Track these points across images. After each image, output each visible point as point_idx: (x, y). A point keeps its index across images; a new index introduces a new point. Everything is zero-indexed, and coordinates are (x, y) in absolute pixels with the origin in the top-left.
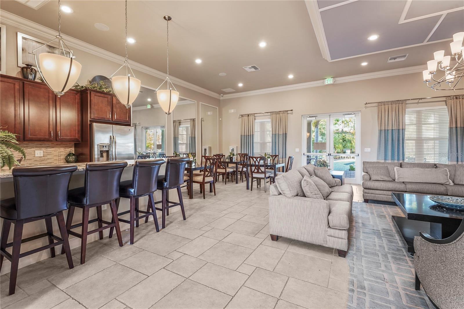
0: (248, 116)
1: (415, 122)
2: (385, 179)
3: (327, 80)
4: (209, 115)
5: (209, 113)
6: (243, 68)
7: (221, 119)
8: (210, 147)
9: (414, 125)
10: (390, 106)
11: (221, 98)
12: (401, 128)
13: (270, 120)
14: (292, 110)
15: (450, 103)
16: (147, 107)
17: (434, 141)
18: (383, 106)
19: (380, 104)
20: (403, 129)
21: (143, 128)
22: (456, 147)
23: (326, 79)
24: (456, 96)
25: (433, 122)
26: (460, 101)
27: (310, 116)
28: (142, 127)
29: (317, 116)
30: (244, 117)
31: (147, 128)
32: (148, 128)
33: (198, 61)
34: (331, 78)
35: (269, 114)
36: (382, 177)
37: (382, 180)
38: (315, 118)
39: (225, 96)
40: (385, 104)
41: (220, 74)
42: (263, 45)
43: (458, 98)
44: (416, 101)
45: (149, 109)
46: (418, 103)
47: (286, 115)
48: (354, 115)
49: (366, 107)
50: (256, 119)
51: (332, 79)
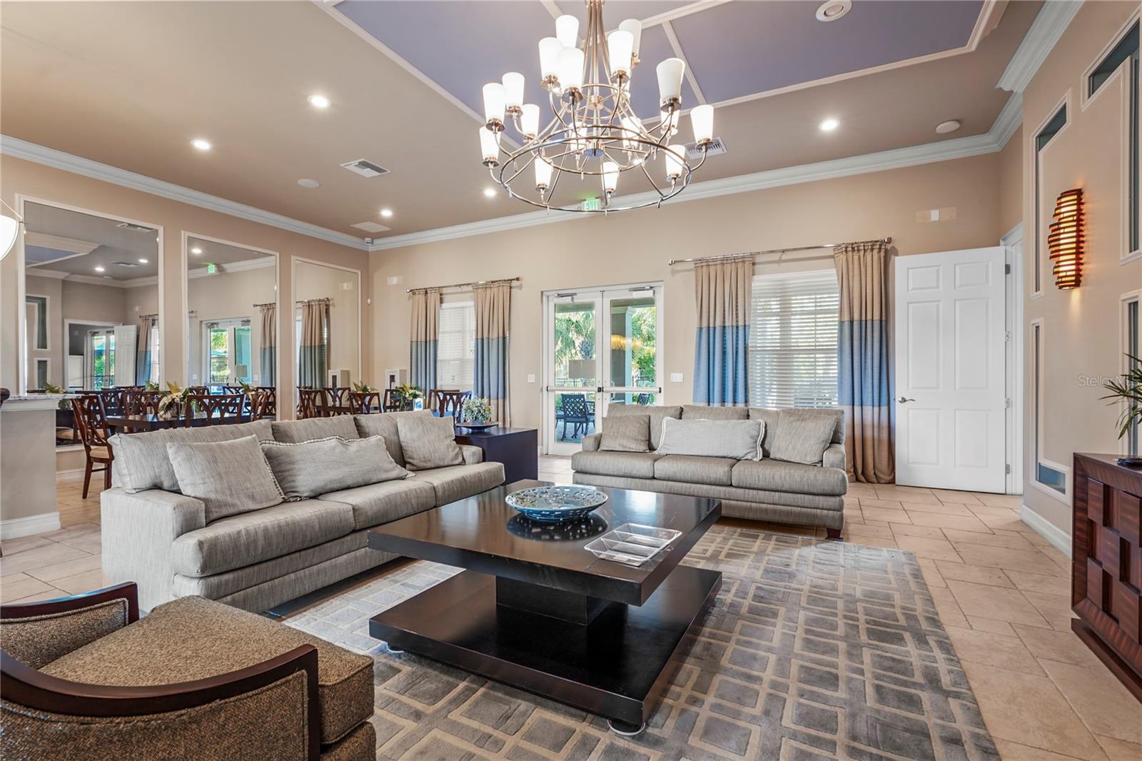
0: (426, 293)
1: (778, 308)
2: (630, 448)
3: (588, 204)
4: (346, 290)
5: (345, 286)
6: (342, 167)
7: (369, 301)
8: (348, 372)
9: (777, 316)
10: (719, 267)
11: (371, 248)
12: (741, 323)
13: (472, 303)
14: (518, 279)
15: (841, 262)
16: (207, 270)
17: (813, 356)
18: (705, 269)
19: (701, 263)
20: (745, 326)
21: (203, 325)
22: (851, 369)
23: (585, 200)
24: (852, 244)
25: (814, 308)
26: (859, 258)
27: (560, 292)
28: (201, 322)
29: (576, 294)
30: (417, 297)
31: (212, 324)
32: (215, 323)
33: (202, 145)
34: (597, 198)
35: (470, 288)
36: (625, 442)
37: (624, 450)
38: (570, 297)
39: (376, 242)
40: (710, 263)
41: (302, 182)
42: (320, 102)
43: (856, 249)
44: (776, 257)
45: (212, 276)
46: (780, 261)
47: (505, 290)
48: (652, 291)
49: (674, 272)
50: (445, 300)
51: (597, 200)
